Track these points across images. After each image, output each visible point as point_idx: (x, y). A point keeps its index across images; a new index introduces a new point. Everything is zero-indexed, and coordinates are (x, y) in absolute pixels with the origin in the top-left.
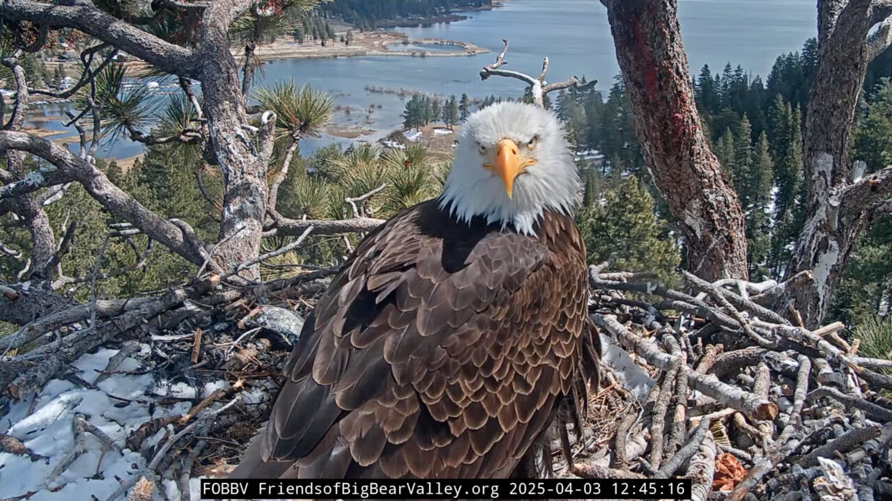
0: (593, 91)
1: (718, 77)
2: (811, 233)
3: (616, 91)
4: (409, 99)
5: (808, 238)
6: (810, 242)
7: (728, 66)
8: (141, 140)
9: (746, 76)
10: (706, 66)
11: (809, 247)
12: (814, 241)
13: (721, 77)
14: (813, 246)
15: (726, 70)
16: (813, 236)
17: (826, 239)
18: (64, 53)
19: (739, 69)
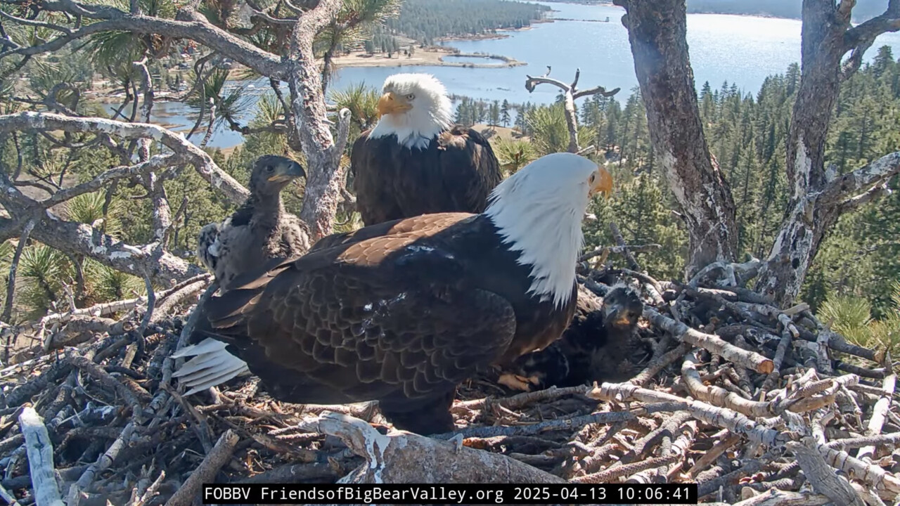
0: (612, 100)
1: (716, 92)
2: (791, 223)
3: (632, 100)
4: (459, 102)
5: (789, 227)
6: (791, 231)
7: (726, 83)
8: (238, 130)
9: (739, 93)
10: (707, 83)
11: (789, 235)
12: (794, 230)
13: (719, 92)
14: (793, 233)
15: (724, 87)
16: (793, 225)
17: (803, 228)
18: (184, 62)
19: (734, 86)
